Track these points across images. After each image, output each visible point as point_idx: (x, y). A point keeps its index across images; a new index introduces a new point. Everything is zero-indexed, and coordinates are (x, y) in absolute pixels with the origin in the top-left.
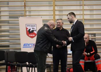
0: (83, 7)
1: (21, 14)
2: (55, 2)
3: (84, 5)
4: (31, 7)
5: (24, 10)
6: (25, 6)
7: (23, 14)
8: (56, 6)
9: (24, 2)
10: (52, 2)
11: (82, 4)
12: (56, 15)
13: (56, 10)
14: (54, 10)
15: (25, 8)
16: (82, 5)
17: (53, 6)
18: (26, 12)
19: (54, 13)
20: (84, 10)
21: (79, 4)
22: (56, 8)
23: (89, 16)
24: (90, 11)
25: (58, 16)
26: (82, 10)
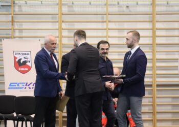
0: (107, 25)
1: (7, 34)
2: (63, 16)
3: (109, 22)
4: (23, 23)
5: (11, 28)
6: (13, 22)
7: (9, 34)
8: (63, 22)
9: (11, 15)
10: (57, 16)
11: (105, 20)
12: (63, 37)
13: (63, 29)
14: (60, 29)
15: (13, 25)
16: (106, 22)
17: (58, 22)
18: (15, 32)
19: (61, 33)
20: (109, 29)
21: (100, 20)
22: (64, 26)
23: (117, 38)
24: (118, 32)
25: (67, 39)
26: (106, 29)
